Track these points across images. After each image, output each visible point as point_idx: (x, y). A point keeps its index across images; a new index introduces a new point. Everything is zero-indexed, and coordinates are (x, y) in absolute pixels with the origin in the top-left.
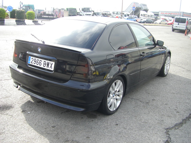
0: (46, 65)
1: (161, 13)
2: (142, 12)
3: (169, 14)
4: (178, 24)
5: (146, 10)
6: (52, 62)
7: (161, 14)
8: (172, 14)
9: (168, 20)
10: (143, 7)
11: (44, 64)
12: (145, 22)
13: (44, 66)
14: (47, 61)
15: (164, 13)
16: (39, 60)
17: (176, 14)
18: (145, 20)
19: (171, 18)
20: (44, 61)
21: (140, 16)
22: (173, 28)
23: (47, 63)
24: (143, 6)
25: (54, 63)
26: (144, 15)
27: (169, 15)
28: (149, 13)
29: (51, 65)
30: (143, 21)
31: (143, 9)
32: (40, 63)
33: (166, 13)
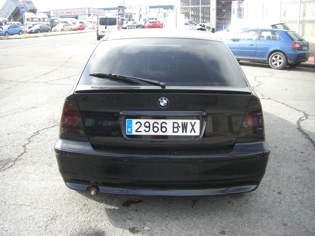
0: (181, 129)
1: (54, 13)
2: (28, 15)
3: (66, 13)
4: (106, 28)
5: (34, 11)
6: (193, 121)
7: (54, 15)
8: (72, 12)
9: (70, 23)
10: (28, 6)
11: (174, 127)
12: (39, 30)
13: (174, 132)
14: (180, 122)
15: (59, 12)
16: (160, 123)
17: (78, 12)
18: (37, 27)
19: (74, 20)
20: (174, 123)
21: (25, 22)
22: (98, 34)
23: (180, 125)
24: (26, 4)
25: (198, 122)
26: (32, 20)
27: (68, 14)
28: (40, 15)
29: (193, 126)
30: (34, 29)
31: (28, 10)
32: (162, 127)
33: (62, 12)
